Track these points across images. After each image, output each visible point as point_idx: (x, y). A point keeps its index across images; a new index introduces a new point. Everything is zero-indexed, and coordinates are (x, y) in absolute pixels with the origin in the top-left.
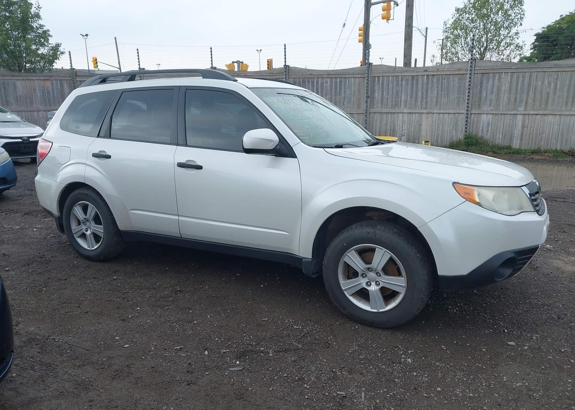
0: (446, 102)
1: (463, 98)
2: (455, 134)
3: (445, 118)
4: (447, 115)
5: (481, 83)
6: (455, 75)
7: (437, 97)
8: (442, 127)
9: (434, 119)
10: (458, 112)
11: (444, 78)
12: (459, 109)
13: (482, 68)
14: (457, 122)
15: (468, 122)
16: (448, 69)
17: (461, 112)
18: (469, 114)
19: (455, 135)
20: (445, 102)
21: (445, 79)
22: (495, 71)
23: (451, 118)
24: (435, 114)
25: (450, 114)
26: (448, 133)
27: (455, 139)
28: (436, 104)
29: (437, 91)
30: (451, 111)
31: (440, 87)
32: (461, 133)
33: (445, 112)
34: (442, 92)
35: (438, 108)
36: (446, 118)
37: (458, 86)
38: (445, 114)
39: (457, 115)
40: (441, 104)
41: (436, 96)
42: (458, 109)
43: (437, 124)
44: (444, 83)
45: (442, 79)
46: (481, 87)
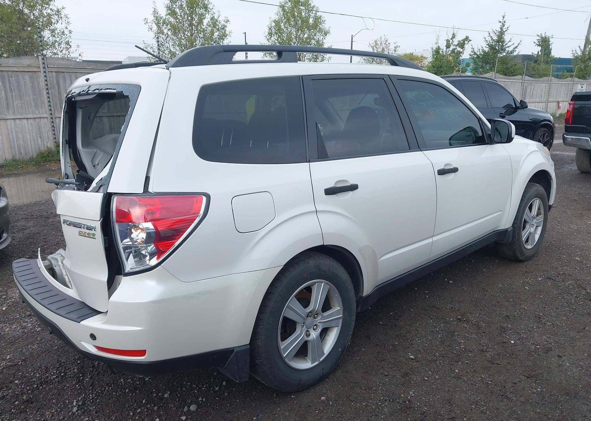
0: (21, 104)
1: (40, 99)
2: (40, 143)
3: (23, 124)
4: (25, 121)
5: (58, 83)
6: (24, 73)
7: (7, 99)
8: (21, 135)
9: (9, 127)
10: (39, 116)
11: (10, 75)
12: (39, 112)
13: (56, 66)
14: (39, 128)
15: (55, 128)
16: (15, 65)
17: (43, 116)
18: (54, 117)
19: (42, 144)
20: (19, 105)
21: (12, 77)
22: (70, 70)
23: (32, 125)
24: (9, 122)
25: (29, 119)
26: (32, 142)
27: (43, 149)
28: (8, 108)
29: (5, 91)
30: (30, 116)
31: (8, 86)
32: (48, 141)
33: (22, 117)
34: (12, 93)
35: (11, 113)
36: (25, 124)
37: (31, 85)
38: (23, 120)
39: (37, 120)
40: (14, 108)
41: (4, 97)
42: (37, 112)
43: (14, 133)
44: (11, 81)
45: (9, 77)
46: (59, 87)
